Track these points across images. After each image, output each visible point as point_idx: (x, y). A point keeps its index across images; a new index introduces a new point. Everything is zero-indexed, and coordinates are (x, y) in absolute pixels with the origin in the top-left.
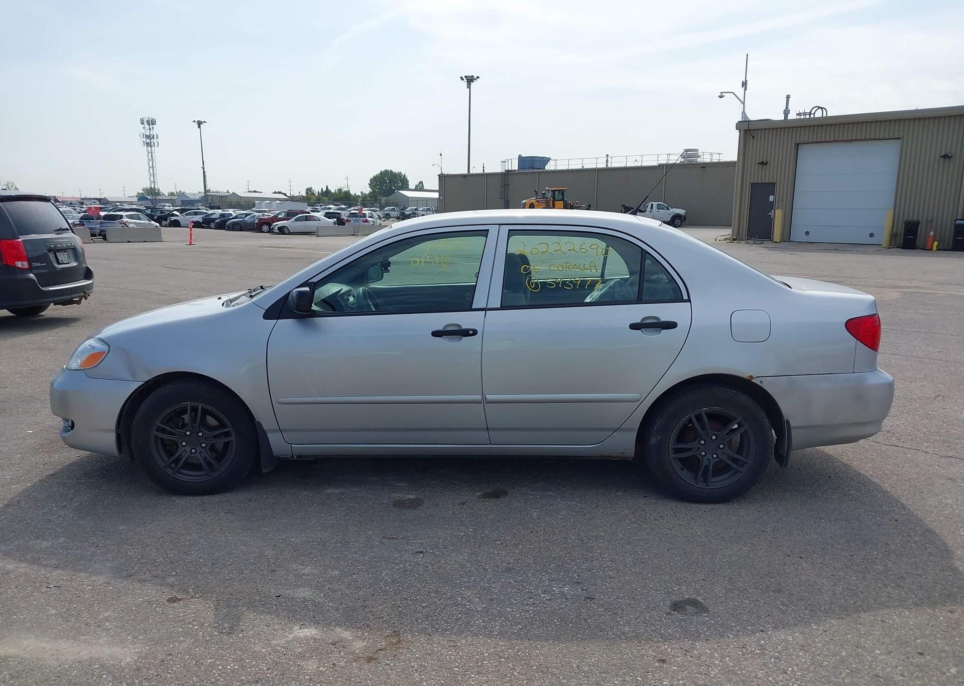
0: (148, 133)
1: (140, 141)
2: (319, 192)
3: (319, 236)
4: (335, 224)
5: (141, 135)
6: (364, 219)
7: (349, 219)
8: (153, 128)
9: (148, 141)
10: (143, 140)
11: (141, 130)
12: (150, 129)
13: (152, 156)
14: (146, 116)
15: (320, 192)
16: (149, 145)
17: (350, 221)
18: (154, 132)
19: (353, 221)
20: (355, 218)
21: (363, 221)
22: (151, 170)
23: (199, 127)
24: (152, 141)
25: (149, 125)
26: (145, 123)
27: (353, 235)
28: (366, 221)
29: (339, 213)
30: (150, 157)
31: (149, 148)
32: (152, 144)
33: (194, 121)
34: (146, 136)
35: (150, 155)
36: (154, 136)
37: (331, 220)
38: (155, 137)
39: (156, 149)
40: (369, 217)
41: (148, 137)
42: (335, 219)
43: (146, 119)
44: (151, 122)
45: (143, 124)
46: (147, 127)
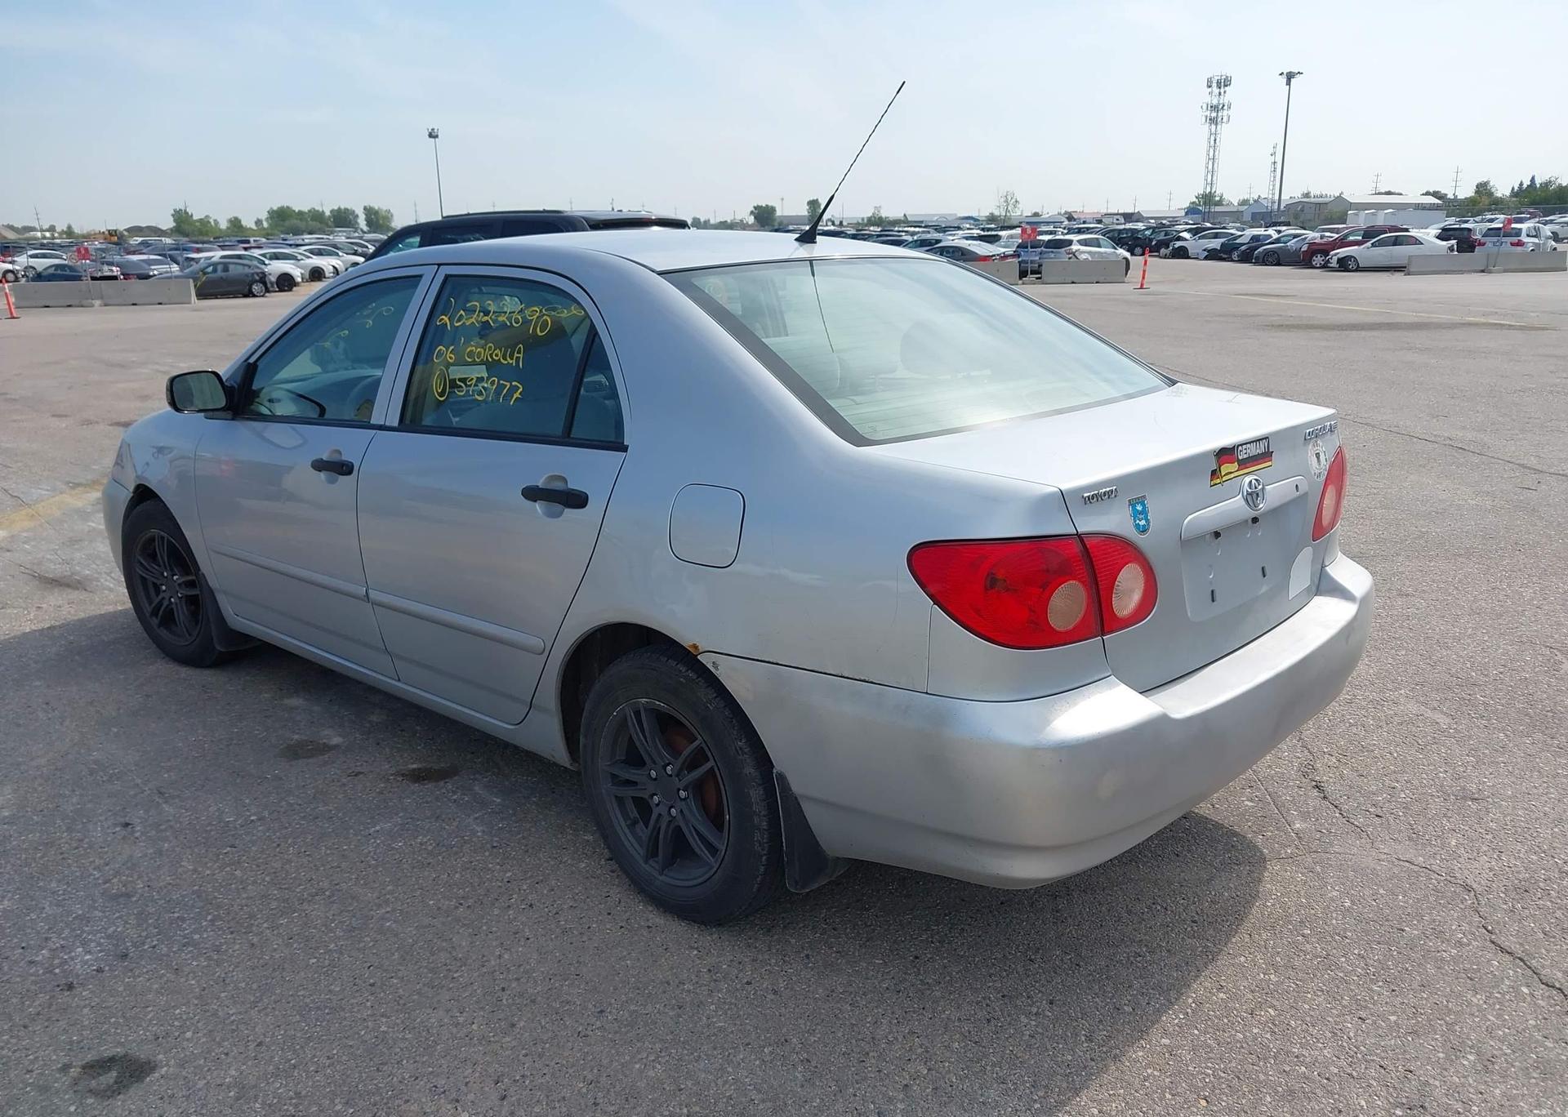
0: (1215, 102)
1: (1201, 115)
2: (1513, 189)
3: (1409, 275)
4: (1452, 250)
5: (1205, 107)
6: (1515, 240)
7: (1483, 240)
8: (1225, 92)
9: (1214, 114)
10: (1206, 114)
11: (1206, 97)
12: (1220, 94)
13: (1215, 140)
14: (1217, 73)
15: (1516, 188)
16: (1213, 121)
17: (1484, 244)
18: (1225, 100)
19: (1490, 245)
20: (1495, 239)
21: (1512, 244)
22: (1211, 163)
23: (1289, 83)
24: (1220, 114)
25: (1220, 88)
26: (1214, 85)
27: (1483, 271)
28: (1520, 244)
29: (1469, 230)
30: (1212, 142)
31: (1213, 127)
32: (1219, 119)
33: (1282, 74)
34: (1212, 107)
35: (1212, 138)
36: (1224, 106)
37: (1444, 243)
38: (1226, 107)
39: (1224, 129)
40: (1528, 236)
41: (1215, 108)
42: (1454, 242)
43: (1216, 78)
44: (1224, 83)
45: (1210, 87)
46: (1216, 90)
